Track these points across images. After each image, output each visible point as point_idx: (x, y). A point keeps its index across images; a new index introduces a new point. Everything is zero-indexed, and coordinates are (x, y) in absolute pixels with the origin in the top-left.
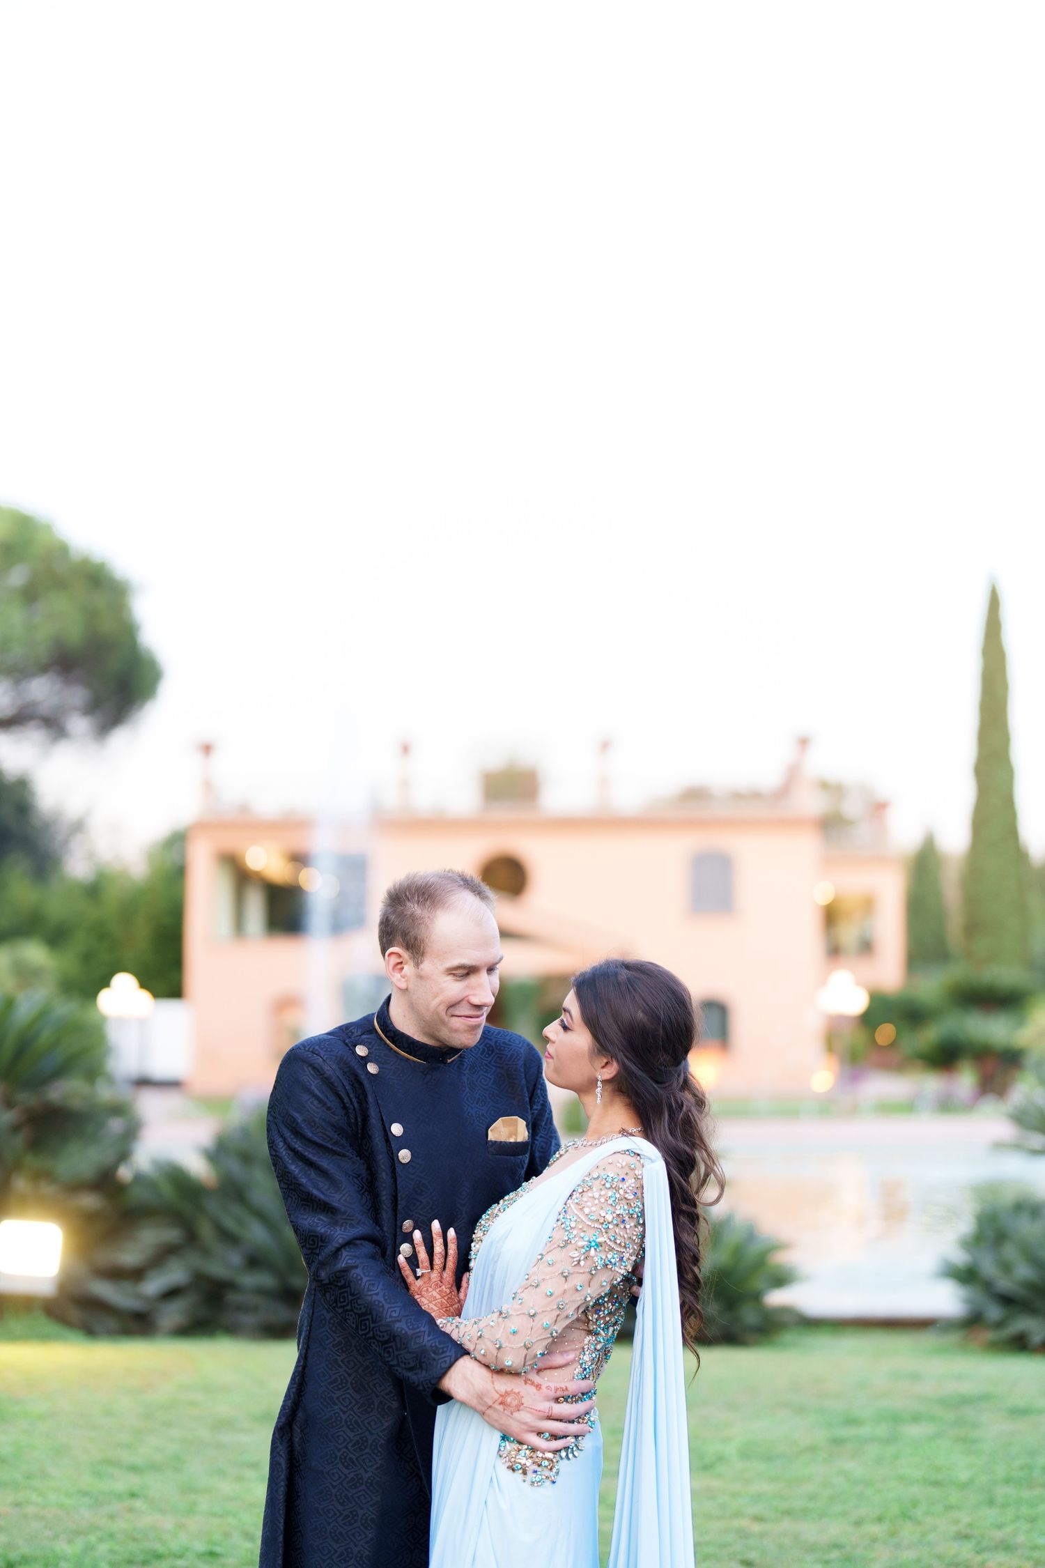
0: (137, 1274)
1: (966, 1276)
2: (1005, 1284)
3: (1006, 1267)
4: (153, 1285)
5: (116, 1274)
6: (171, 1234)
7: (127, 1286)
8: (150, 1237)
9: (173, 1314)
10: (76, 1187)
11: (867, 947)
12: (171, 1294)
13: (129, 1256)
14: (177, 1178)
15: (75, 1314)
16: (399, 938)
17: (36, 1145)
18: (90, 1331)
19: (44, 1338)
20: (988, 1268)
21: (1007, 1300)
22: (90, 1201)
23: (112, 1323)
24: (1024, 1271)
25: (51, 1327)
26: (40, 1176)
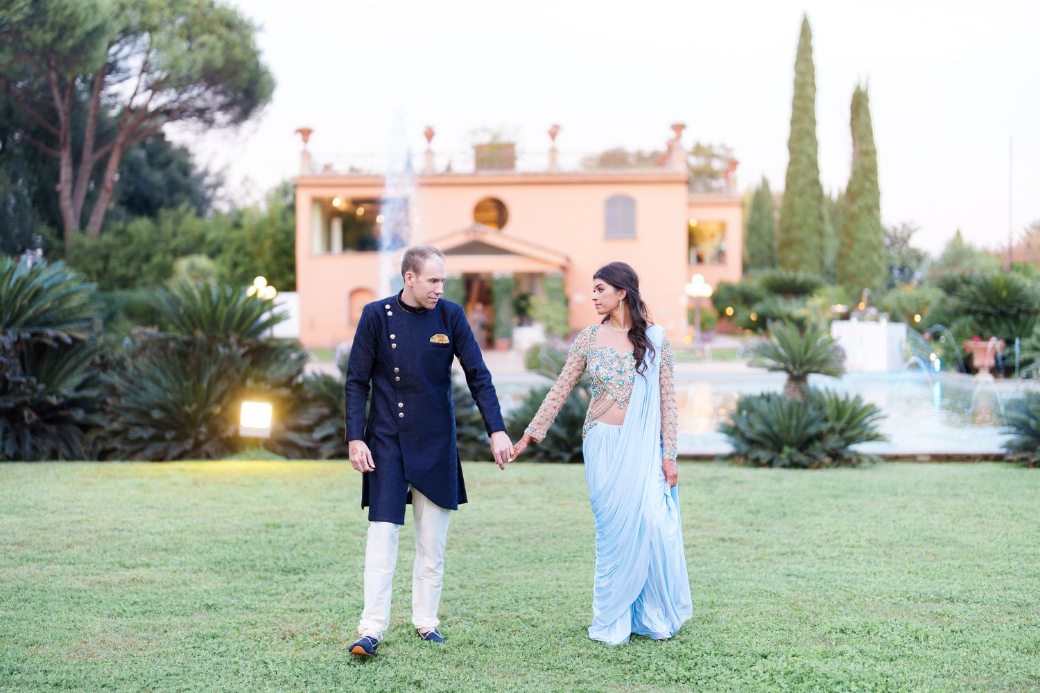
0: (310, 429)
1: (731, 432)
2: (749, 434)
3: (751, 425)
4: (318, 434)
5: (298, 429)
6: (326, 411)
7: (305, 435)
8: (314, 412)
9: (328, 448)
10: (278, 385)
11: (720, 256)
12: (326, 439)
13: (305, 421)
14: (327, 381)
15: (280, 449)
16: (412, 268)
17: (254, 364)
18: (288, 456)
19: (267, 459)
20: (743, 426)
21: (751, 442)
22: (285, 392)
23: (298, 453)
24: (759, 427)
25: (269, 454)
26: (257, 380)
